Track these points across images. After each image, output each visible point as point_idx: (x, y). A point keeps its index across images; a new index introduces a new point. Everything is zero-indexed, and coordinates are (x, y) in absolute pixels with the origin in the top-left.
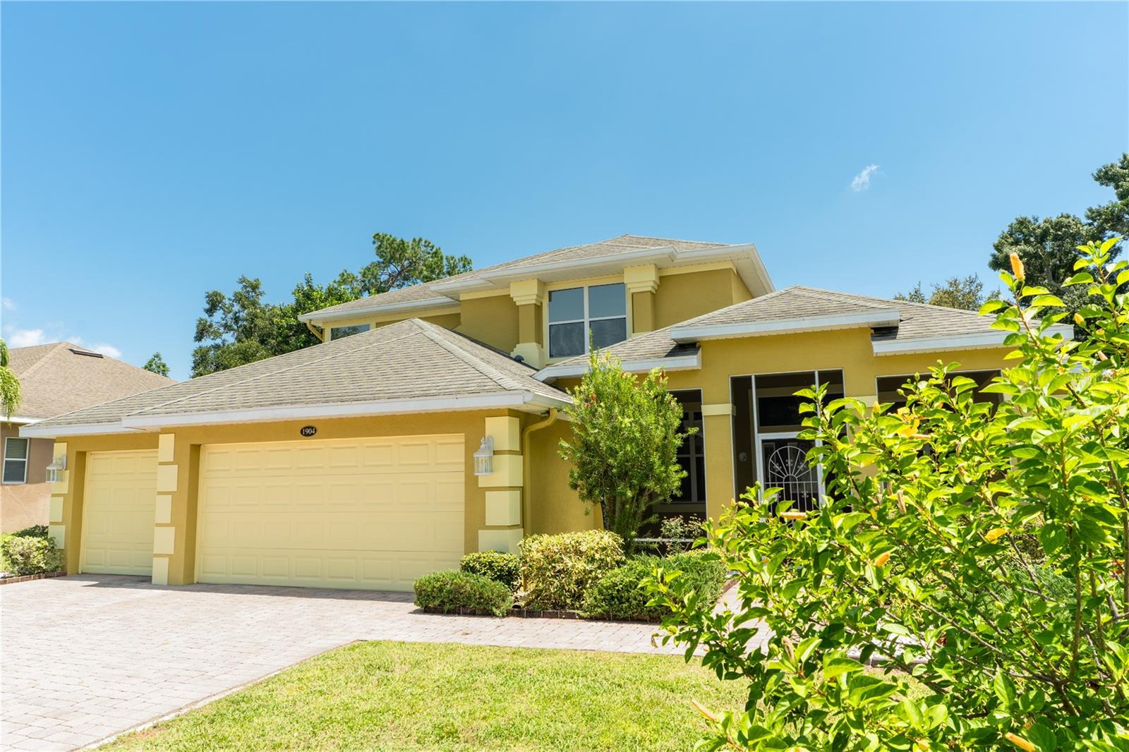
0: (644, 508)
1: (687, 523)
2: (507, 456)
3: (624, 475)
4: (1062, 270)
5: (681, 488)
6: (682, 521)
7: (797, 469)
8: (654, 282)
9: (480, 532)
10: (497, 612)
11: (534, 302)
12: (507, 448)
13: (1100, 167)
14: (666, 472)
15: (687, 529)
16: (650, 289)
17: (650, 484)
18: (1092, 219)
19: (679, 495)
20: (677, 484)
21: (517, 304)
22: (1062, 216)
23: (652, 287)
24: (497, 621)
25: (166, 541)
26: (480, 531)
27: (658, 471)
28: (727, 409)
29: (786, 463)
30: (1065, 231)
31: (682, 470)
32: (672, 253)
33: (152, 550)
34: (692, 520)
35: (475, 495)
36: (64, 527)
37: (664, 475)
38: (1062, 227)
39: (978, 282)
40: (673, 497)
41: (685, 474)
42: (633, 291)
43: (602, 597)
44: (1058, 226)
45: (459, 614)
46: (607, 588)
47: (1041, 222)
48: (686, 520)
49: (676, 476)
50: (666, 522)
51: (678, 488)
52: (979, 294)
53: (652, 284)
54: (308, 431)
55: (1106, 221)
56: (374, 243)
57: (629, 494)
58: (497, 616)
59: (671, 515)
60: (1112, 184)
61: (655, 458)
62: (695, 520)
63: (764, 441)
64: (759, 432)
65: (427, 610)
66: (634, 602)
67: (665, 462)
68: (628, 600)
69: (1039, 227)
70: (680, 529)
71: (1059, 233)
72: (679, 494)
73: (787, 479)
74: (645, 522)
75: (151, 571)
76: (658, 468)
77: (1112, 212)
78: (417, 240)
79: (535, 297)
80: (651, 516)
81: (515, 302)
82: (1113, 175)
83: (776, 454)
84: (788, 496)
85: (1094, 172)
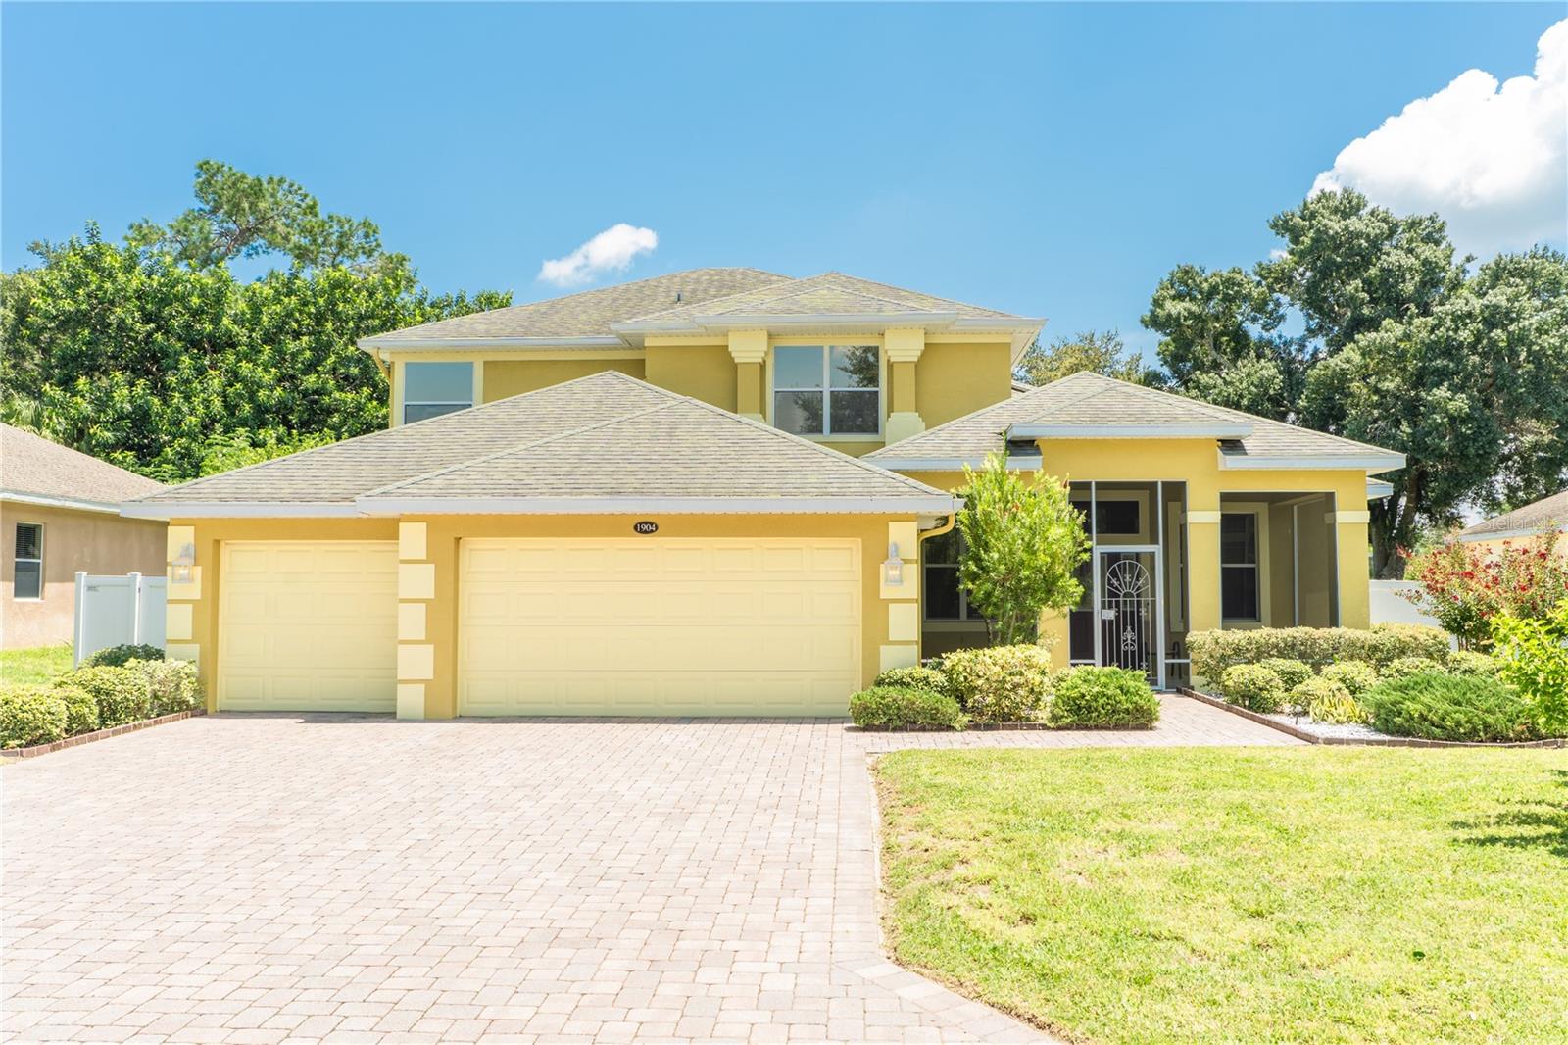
2: (914, 566)
4: (1225, 339)
7: (1125, 583)
10: (957, 726)
11: (757, 359)
12: (915, 557)
13: (1279, 213)
16: (915, 359)
18: (1261, 276)
21: (736, 359)
22: (1234, 271)
23: (916, 356)
24: (958, 735)
25: (417, 664)
26: (882, 647)
29: (1124, 578)
30: (1237, 292)
33: (396, 678)
35: (875, 607)
36: (197, 646)
38: (1233, 284)
39: (1118, 339)
42: (893, 359)
44: (1229, 283)
45: (906, 731)
47: (1208, 273)
52: (1116, 357)
53: (919, 353)
54: (645, 528)
55: (1277, 280)
56: (198, 176)
58: (956, 730)
60: (1287, 237)
63: (1102, 554)
64: (1097, 544)
65: (868, 728)
68: (1096, 709)
69: (1206, 280)
71: (1231, 292)
73: (1125, 595)
75: (395, 706)
77: (1283, 270)
78: (276, 180)
79: (763, 354)
81: (733, 359)
82: (1294, 227)
83: (1115, 568)
84: (1125, 613)
85: (1272, 218)
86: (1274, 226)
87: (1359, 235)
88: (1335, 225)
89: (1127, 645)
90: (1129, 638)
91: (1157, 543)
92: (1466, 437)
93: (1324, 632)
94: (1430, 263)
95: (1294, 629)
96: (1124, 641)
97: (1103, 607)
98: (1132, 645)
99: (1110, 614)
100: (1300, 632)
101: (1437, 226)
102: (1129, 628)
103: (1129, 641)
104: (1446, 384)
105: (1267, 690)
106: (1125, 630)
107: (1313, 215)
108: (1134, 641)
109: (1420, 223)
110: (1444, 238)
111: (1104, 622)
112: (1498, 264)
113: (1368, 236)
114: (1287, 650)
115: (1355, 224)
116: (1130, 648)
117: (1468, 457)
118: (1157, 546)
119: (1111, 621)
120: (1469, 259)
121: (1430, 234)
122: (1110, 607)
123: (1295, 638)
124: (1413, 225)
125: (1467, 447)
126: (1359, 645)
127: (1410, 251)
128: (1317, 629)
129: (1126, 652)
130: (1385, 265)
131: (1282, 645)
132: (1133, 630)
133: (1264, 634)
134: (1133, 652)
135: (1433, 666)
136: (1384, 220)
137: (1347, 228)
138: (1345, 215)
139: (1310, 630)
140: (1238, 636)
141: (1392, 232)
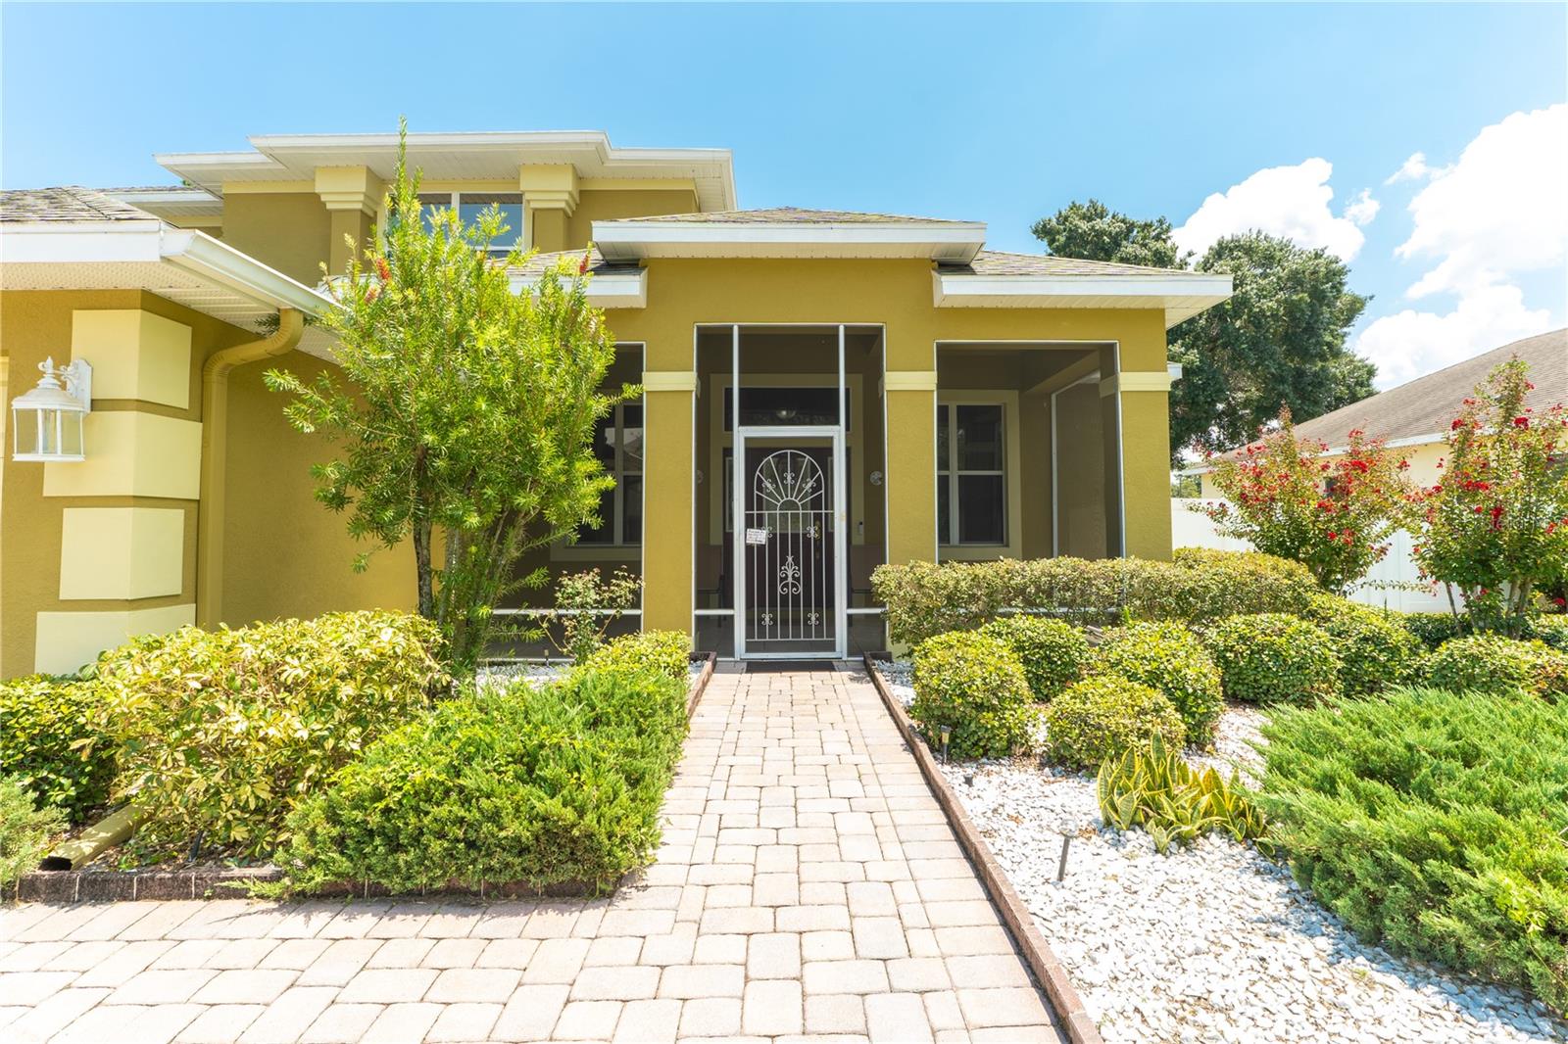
0: (515, 553)
1: (608, 584)
2: (131, 417)
3: (465, 479)
5: (599, 511)
6: (597, 579)
7: (785, 487)
8: (570, 193)
9: (44, 618)
11: (359, 206)
12: (133, 394)
13: (1038, 221)
14: (566, 472)
15: (607, 595)
16: (563, 205)
17: (527, 500)
19: (595, 527)
20: (594, 502)
21: (329, 206)
23: (567, 202)
26: (41, 615)
27: (549, 471)
28: (686, 380)
29: (783, 479)
31: (603, 474)
32: (602, 143)
34: (617, 577)
37: (563, 479)
40: (585, 531)
41: (609, 482)
42: (534, 205)
43: (335, 831)
46: (358, 803)
48: (606, 578)
49: (590, 482)
50: (565, 581)
51: (593, 512)
53: (566, 197)
57: (473, 520)
59: (576, 568)
61: (544, 441)
62: (624, 578)
63: (747, 440)
64: (742, 423)
66: (436, 847)
67: (567, 449)
68: (416, 840)
70: (593, 596)
72: (596, 523)
73: (784, 506)
74: (516, 585)
76: (551, 467)
79: (361, 197)
80: (531, 571)
81: (324, 204)
82: (1051, 229)
83: (768, 462)
84: (784, 537)
85: (1034, 225)
86: (1036, 232)
87: (1102, 233)
88: (1084, 226)
89: (786, 585)
90: (790, 574)
91: (836, 422)
92: (1197, 387)
93: (1102, 565)
94: (1160, 253)
95: (1051, 561)
96: (782, 580)
97: (749, 524)
98: (794, 585)
99: (760, 536)
100: (1062, 566)
101: (1164, 226)
102: (790, 559)
103: (790, 580)
104: (1180, 342)
105: (993, 709)
106: (784, 561)
107: (1066, 219)
108: (798, 580)
109: (1151, 226)
110: (1169, 238)
111: (749, 548)
112: (1220, 244)
113: (1110, 233)
114: (1041, 596)
115: (1099, 224)
116: (791, 591)
117: (1198, 404)
118: (835, 427)
119: (761, 547)
120: (1190, 254)
121: (1160, 234)
122: (760, 526)
123: (1053, 576)
124: (1147, 226)
125: (1197, 395)
126: (1165, 588)
127: (1144, 245)
128: (1092, 560)
129: (784, 598)
130: (1124, 255)
131: (1032, 589)
132: (796, 561)
133: (1006, 567)
134: (796, 598)
135: (1308, 632)
136: (1123, 221)
137: (1093, 227)
138: (1090, 219)
139: (1082, 563)
140: (957, 574)
141: (1130, 229)
